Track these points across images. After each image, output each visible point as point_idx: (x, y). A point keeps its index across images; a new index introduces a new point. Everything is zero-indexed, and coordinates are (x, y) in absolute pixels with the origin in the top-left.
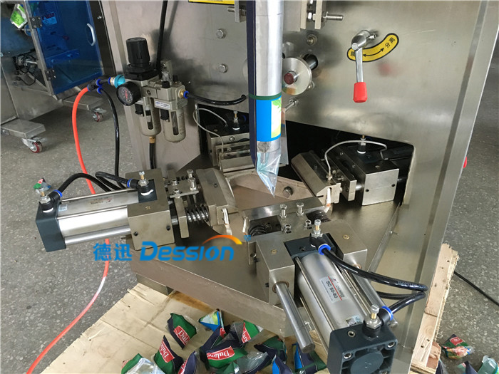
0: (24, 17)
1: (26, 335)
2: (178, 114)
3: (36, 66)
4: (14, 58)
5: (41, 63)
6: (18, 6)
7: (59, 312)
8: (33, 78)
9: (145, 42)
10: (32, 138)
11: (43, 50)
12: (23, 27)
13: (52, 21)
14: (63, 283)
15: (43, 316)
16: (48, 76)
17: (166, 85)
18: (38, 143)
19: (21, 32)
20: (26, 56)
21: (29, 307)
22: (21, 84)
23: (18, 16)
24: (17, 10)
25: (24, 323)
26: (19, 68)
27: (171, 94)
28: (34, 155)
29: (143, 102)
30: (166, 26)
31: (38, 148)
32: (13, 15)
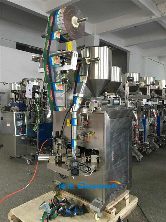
0: (36, 128)
1: (18, 203)
2: (62, 145)
3: (36, 141)
4: (31, 138)
5: (37, 140)
6: (36, 125)
7: (27, 200)
8: (34, 144)
9: (59, 132)
10: (29, 160)
11: (39, 137)
12: (35, 131)
13: (43, 130)
14: (29, 194)
15: (23, 200)
16: (38, 143)
17: (61, 139)
18: (31, 162)
19: (34, 132)
20: (34, 138)
21: (20, 198)
22: (31, 145)
23: (35, 128)
24: (35, 126)
25: (18, 201)
26: (31, 141)
27: (61, 141)
28: (29, 166)
29: (57, 142)
30: (63, 130)
31: (30, 164)
32: (34, 127)
